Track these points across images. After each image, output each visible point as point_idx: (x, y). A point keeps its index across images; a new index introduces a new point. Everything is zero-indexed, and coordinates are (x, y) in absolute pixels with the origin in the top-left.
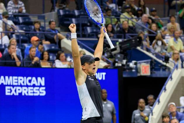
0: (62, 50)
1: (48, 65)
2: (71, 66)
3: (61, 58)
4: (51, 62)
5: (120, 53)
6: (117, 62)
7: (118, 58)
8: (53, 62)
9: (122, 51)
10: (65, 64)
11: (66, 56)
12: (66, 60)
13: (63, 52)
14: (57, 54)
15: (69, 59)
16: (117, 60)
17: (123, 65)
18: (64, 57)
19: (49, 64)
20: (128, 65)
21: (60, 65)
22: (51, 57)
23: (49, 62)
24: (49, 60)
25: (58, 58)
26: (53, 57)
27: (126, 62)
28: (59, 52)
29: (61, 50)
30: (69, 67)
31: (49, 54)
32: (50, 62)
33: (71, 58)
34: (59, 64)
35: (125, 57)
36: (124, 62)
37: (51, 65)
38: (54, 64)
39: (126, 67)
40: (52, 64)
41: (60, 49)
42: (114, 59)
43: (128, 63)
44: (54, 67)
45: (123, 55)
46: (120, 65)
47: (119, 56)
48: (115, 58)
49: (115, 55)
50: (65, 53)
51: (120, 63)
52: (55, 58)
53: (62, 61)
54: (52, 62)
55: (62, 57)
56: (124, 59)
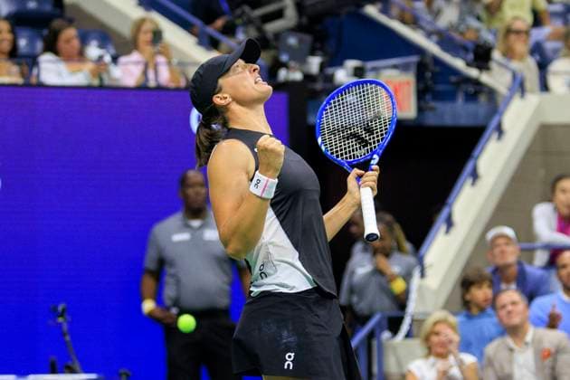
0: (68, 14)
1: (9, 74)
2: (101, 79)
3: (61, 44)
4: (23, 61)
5: (298, 29)
6: (284, 65)
7: (290, 50)
8: (32, 61)
9: (305, 20)
10: (80, 70)
11: (84, 40)
12: (81, 55)
13: (70, 22)
14: (45, 32)
15: (93, 51)
16: (284, 58)
17: (308, 77)
18: (76, 43)
19: (15, 69)
20: (330, 79)
21: (59, 74)
22: (22, 43)
23: (16, 60)
24: (13, 54)
25: (51, 47)
26: (31, 43)
27: (322, 67)
28: (56, 23)
29: (61, 16)
30: (96, 82)
31: (17, 29)
32: (19, 64)
33: (101, 46)
34: (53, 71)
35: (318, 45)
36: (314, 63)
37: (23, 75)
38: (35, 71)
39: (319, 86)
40: (26, 68)
41: (58, 11)
42: (272, 53)
43: (329, 71)
44: (34, 80)
45: (308, 38)
46: (298, 76)
47: (292, 41)
48: (276, 48)
49: (277, 36)
51: (295, 69)
52: (39, 45)
53: (68, 58)
54: (27, 64)
55: (68, 41)
56: (313, 53)
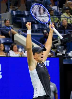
0: (15, 42)
1: (3, 55)
3: (14, 49)
4: (6, 52)
5: (61, 45)
6: (58, 52)
7: (59, 49)
8: (8, 52)
9: (62, 43)
10: (18, 54)
11: (18, 48)
12: (18, 51)
13: (15, 44)
14: (11, 46)
15: (20, 50)
16: (58, 51)
17: (63, 54)
18: (17, 48)
20: (68, 55)
21: (13, 54)
22: (6, 48)
24: (4, 50)
25: (12, 49)
26: (8, 48)
27: (66, 52)
28: (13, 44)
29: (14, 43)
30: (21, 56)
31: (5, 45)
32: (5, 53)
33: (22, 49)
34: (12, 54)
35: (65, 48)
36: (64, 52)
38: (9, 54)
39: (65, 56)
40: (7, 53)
41: (13, 42)
43: (67, 53)
44: (8, 56)
45: (63, 47)
46: (61, 54)
47: (60, 47)
48: (57, 49)
49: (57, 46)
50: (17, 45)
52: (9, 49)
54: (7, 52)
55: (15, 48)
56: (64, 50)
